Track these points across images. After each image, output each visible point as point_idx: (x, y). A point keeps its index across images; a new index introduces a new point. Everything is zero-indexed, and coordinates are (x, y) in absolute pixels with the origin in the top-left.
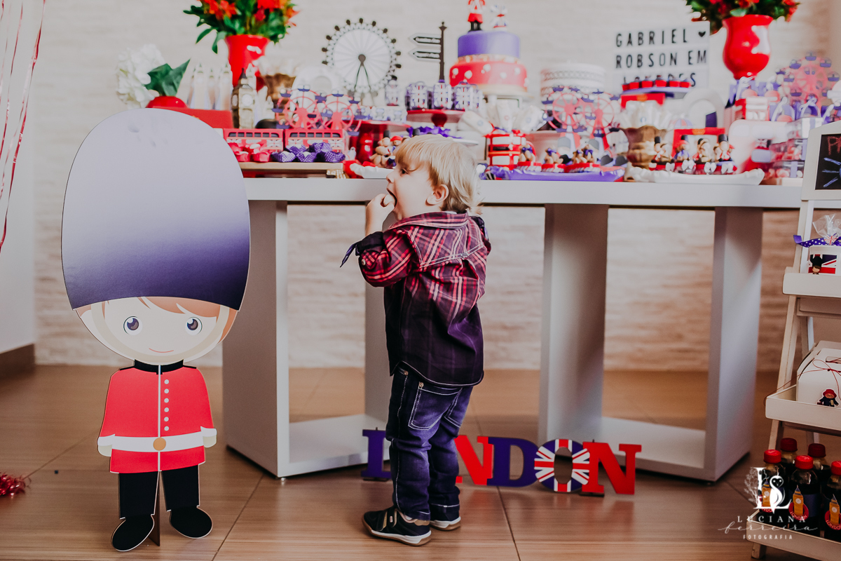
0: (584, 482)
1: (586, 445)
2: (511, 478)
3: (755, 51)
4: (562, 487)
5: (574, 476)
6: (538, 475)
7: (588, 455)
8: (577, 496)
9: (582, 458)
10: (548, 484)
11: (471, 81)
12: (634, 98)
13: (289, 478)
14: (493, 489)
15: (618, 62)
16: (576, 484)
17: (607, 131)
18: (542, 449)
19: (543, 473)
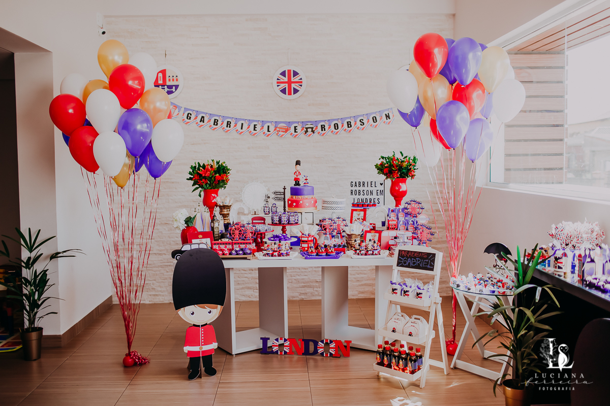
0: (334, 353)
1: (334, 341)
2: (310, 352)
3: (401, 190)
4: (327, 355)
5: (330, 351)
6: (319, 351)
7: (334, 344)
8: (331, 358)
9: (333, 345)
10: (322, 354)
11: (295, 207)
12: (356, 210)
13: (236, 354)
14: (305, 356)
15: (352, 193)
16: (331, 354)
17: (342, 232)
18: (320, 343)
19: (320, 351)
